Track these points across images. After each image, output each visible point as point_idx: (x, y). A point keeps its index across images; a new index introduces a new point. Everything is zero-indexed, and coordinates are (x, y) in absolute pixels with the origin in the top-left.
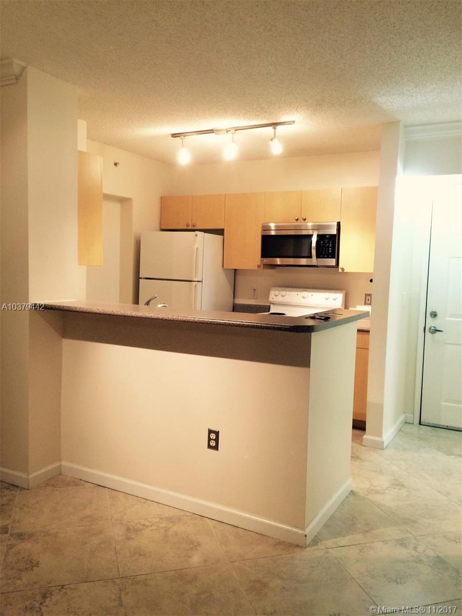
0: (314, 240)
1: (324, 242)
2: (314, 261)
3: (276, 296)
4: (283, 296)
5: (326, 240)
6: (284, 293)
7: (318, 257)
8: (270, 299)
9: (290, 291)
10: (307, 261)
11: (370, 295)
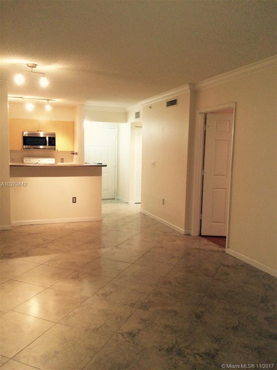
0: (47, 139)
1: (51, 140)
2: (47, 146)
3: (27, 160)
4: (30, 161)
5: (52, 139)
6: (30, 159)
7: (49, 145)
8: (24, 162)
9: (33, 158)
10: (43, 147)
11: (63, 159)
